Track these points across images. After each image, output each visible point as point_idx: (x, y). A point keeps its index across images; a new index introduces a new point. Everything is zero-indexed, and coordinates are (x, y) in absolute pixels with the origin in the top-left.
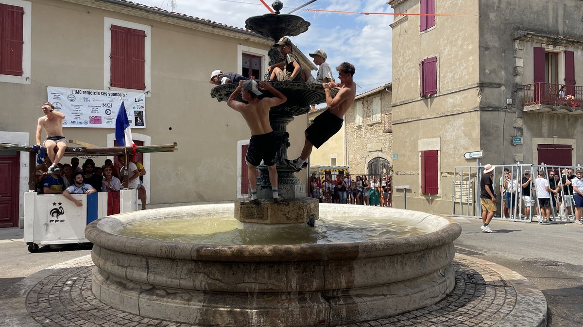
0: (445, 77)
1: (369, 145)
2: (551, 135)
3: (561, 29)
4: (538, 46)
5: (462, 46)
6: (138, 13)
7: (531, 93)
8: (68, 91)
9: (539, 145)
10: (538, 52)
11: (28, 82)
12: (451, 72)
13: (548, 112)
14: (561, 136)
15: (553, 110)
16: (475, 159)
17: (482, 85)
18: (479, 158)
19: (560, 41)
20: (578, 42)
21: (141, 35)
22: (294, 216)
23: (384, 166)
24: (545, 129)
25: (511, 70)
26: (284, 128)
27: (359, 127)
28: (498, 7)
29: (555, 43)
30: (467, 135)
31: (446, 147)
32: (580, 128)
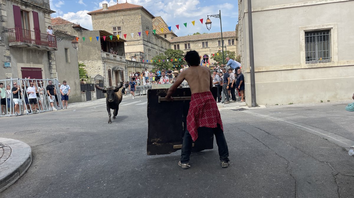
2: (28, 62)
4: (16, 5)
7: (14, 35)
9: (22, 68)
10: (16, 9)
13: (26, 47)
14: (34, 63)
15: (29, 46)
19: (29, 4)
20: (40, 7)
24: (25, 58)
29: (26, 5)
32: (45, 58)
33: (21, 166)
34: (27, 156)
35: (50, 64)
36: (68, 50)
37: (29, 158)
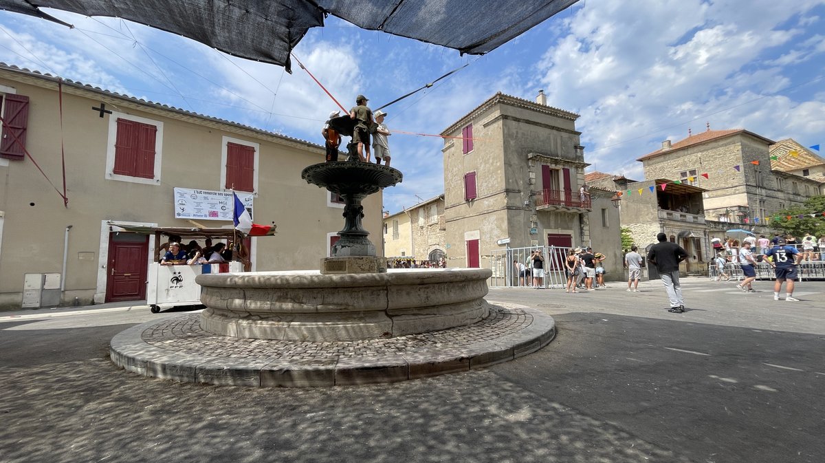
0: (481, 186)
1: (429, 241)
2: (556, 227)
3: (559, 154)
4: (545, 164)
5: (492, 164)
6: (250, 134)
7: (541, 198)
8: (191, 191)
9: (549, 235)
10: (545, 168)
11: (159, 184)
12: (486, 182)
13: (554, 211)
14: (563, 228)
15: (557, 209)
16: (505, 244)
17: (507, 191)
18: (508, 244)
19: (560, 161)
20: (572, 162)
21: (252, 150)
22: (367, 268)
23: (441, 256)
24: (552, 223)
25: (527, 179)
26: (359, 202)
27: (422, 228)
28: (516, 136)
29: (556, 162)
30: (499, 227)
31: (484, 237)
32: (576, 222)
33: (543, 336)
34: (549, 328)
35: (582, 229)
36: (607, 211)
37: (552, 330)
